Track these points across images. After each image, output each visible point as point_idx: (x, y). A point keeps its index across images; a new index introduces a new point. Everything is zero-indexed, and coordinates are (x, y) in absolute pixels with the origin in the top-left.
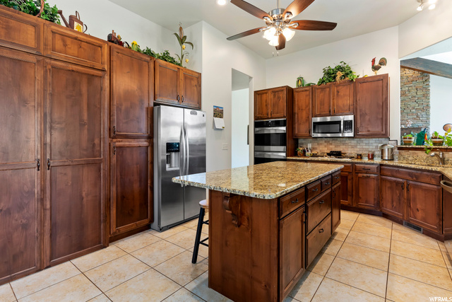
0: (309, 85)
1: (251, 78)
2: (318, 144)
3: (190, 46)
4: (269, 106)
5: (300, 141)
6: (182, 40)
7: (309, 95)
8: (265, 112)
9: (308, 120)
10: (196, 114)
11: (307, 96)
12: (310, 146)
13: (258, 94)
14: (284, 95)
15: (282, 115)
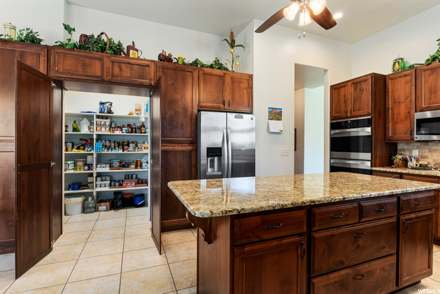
0: (412, 67)
1: (326, 71)
2: (430, 151)
3: (242, 48)
4: (349, 103)
5: (400, 146)
6: (232, 44)
7: (411, 81)
8: (343, 109)
9: (409, 116)
10: (242, 117)
11: (406, 82)
12: (415, 153)
13: (335, 89)
14: (368, 87)
15: (366, 112)
